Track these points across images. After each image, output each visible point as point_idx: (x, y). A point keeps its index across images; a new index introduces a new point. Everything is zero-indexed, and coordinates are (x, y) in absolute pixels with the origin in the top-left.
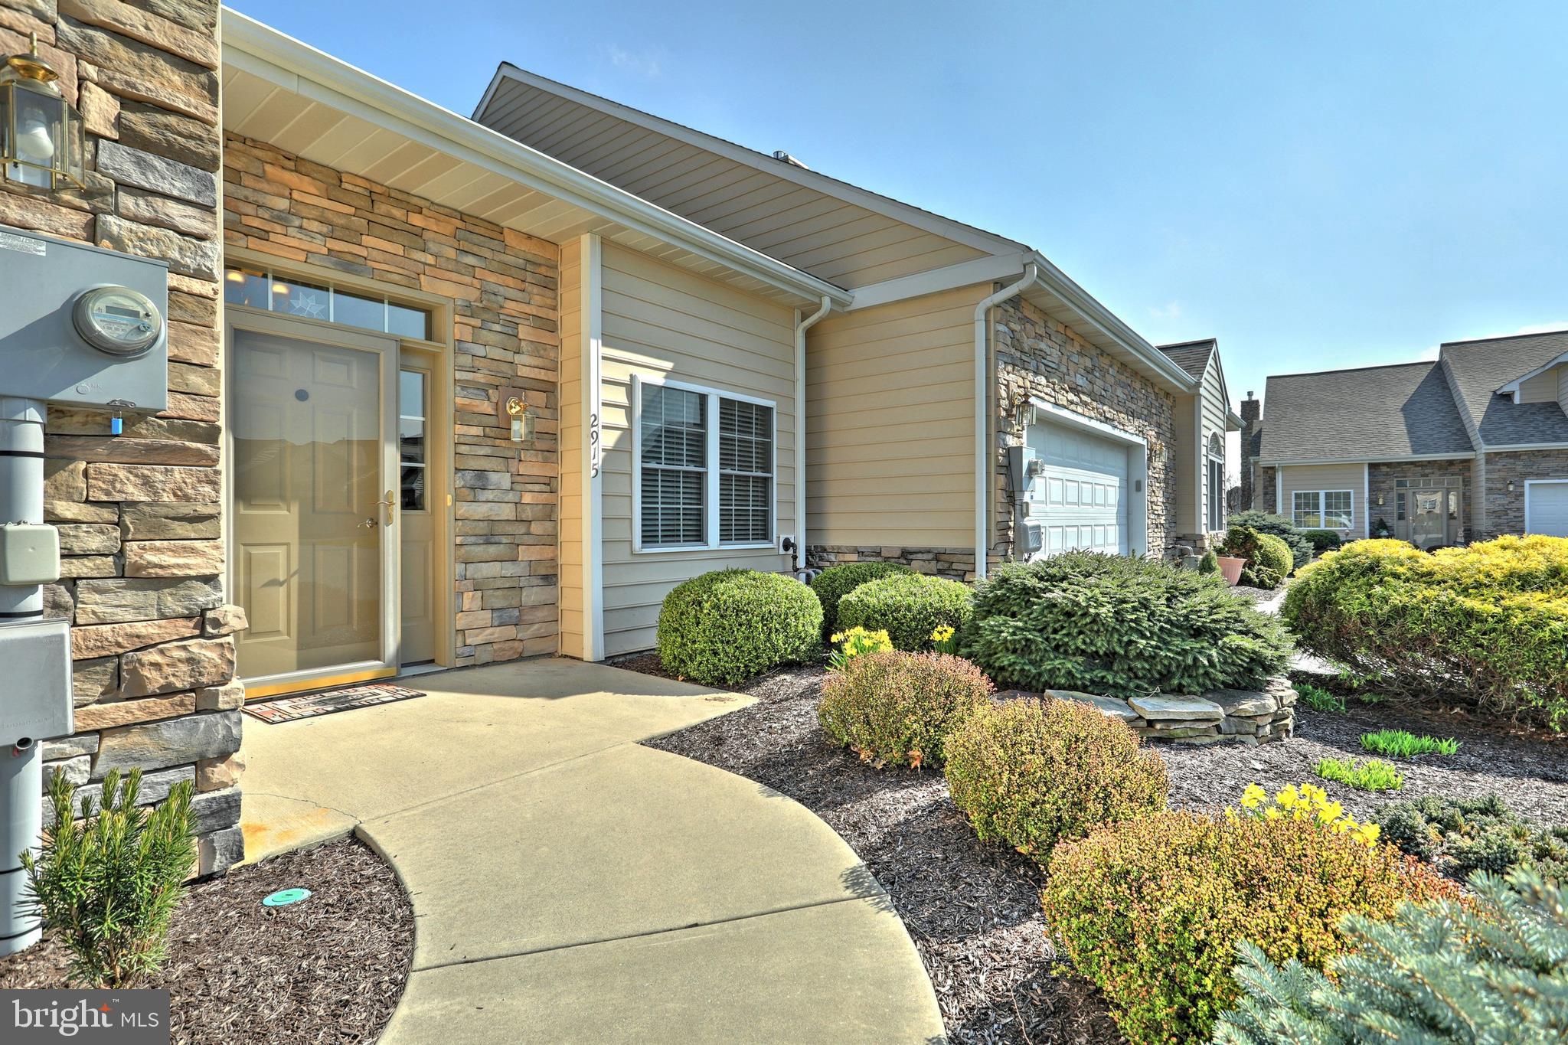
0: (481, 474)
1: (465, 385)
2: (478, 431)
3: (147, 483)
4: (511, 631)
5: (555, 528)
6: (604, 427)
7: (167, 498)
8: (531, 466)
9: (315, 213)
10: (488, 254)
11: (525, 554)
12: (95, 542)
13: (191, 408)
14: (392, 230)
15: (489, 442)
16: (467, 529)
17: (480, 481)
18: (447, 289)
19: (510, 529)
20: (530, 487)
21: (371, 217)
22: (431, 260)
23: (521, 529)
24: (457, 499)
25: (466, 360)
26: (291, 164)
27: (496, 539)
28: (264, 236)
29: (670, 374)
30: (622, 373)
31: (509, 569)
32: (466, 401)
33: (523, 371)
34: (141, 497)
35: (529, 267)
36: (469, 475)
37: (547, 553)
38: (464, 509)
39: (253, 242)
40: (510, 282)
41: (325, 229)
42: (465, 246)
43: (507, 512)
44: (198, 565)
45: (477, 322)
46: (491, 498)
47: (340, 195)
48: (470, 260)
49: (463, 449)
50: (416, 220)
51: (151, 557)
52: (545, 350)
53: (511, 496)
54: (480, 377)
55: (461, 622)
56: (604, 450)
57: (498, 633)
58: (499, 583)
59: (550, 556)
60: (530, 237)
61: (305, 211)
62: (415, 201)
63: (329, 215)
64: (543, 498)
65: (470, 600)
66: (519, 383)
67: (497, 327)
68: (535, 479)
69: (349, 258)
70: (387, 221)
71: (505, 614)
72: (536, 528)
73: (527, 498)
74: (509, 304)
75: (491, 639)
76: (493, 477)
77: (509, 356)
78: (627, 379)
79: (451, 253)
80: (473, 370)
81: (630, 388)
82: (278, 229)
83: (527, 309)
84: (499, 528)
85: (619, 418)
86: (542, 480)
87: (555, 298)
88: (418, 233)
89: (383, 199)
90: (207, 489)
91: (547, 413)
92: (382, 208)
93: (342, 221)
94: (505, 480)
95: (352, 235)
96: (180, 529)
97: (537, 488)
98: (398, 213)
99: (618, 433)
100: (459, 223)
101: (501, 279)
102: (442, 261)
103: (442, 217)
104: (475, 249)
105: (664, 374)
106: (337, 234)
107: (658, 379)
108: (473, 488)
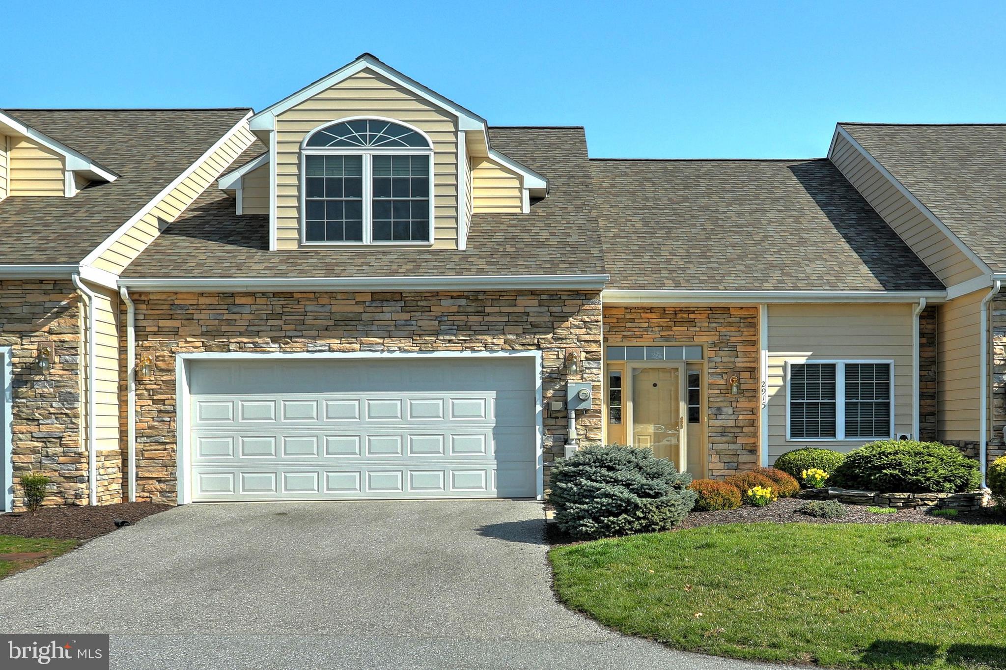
0: (719, 409)
1: (712, 374)
2: (718, 392)
3: (590, 422)
4: (733, 472)
5: (755, 429)
6: (769, 386)
7: (593, 424)
8: (743, 404)
9: (656, 325)
10: (722, 320)
11: (740, 441)
12: (582, 433)
13: (597, 407)
14: (682, 323)
15: (723, 395)
16: (713, 430)
17: (719, 411)
18: (705, 339)
19: (732, 430)
20: (743, 413)
21: (675, 320)
22: (698, 329)
23: (738, 430)
24: (709, 419)
25: (713, 364)
26: (649, 311)
27: (727, 434)
28: (641, 337)
29: (809, 358)
30: (780, 362)
31: (732, 446)
32: (713, 381)
33: (738, 365)
34: (589, 424)
35: (742, 320)
36: (714, 409)
37: (752, 440)
38: (712, 422)
39: (638, 340)
40: (733, 329)
41: (660, 329)
42: (712, 320)
43: (731, 423)
44: (598, 437)
45: (718, 349)
46: (723, 418)
47: (665, 316)
48: (714, 325)
49: (711, 399)
50: (692, 316)
51: (590, 435)
52: (750, 354)
53: (733, 417)
54: (718, 370)
55: (711, 466)
56: (769, 396)
57: (726, 472)
58: (727, 452)
59: (753, 442)
60: (742, 308)
61: (652, 325)
62: (692, 309)
63: (661, 323)
64: (749, 417)
65: (715, 458)
66: (737, 369)
67: (726, 349)
68: (745, 409)
69: (668, 336)
70: (681, 320)
71: (730, 465)
72: (745, 430)
73: (741, 417)
74: (732, 338)
75: (724, 474)
76: (724, 409)
77: (732, 359)
78: (783, 364)
79: (706, 324)
80: (716, 368)
81: (784, 368)
82: (645, 333)
83: (740, 338)
84: (727, 430)
85: (780, 382)
86: (749, 409)
87: (755, 331)
88: (693, 321)
89: (679, 312)
90: (599, 422)
91: (751, 381)
92: (679, 316)
93: (665, 325)
94: (730, 411)
95: (669, 328)
96: (595, 430)
97: (745, 413)
98: (685, 316)
99: (777, 388)
100: (709, 312)
101: (728, 329)
102: (702, 329)
103: (702, 312)
104: (716, 320)
105: (807, 357)
106: (664, 329)
107: (802, 361)
108: (716, 414)
